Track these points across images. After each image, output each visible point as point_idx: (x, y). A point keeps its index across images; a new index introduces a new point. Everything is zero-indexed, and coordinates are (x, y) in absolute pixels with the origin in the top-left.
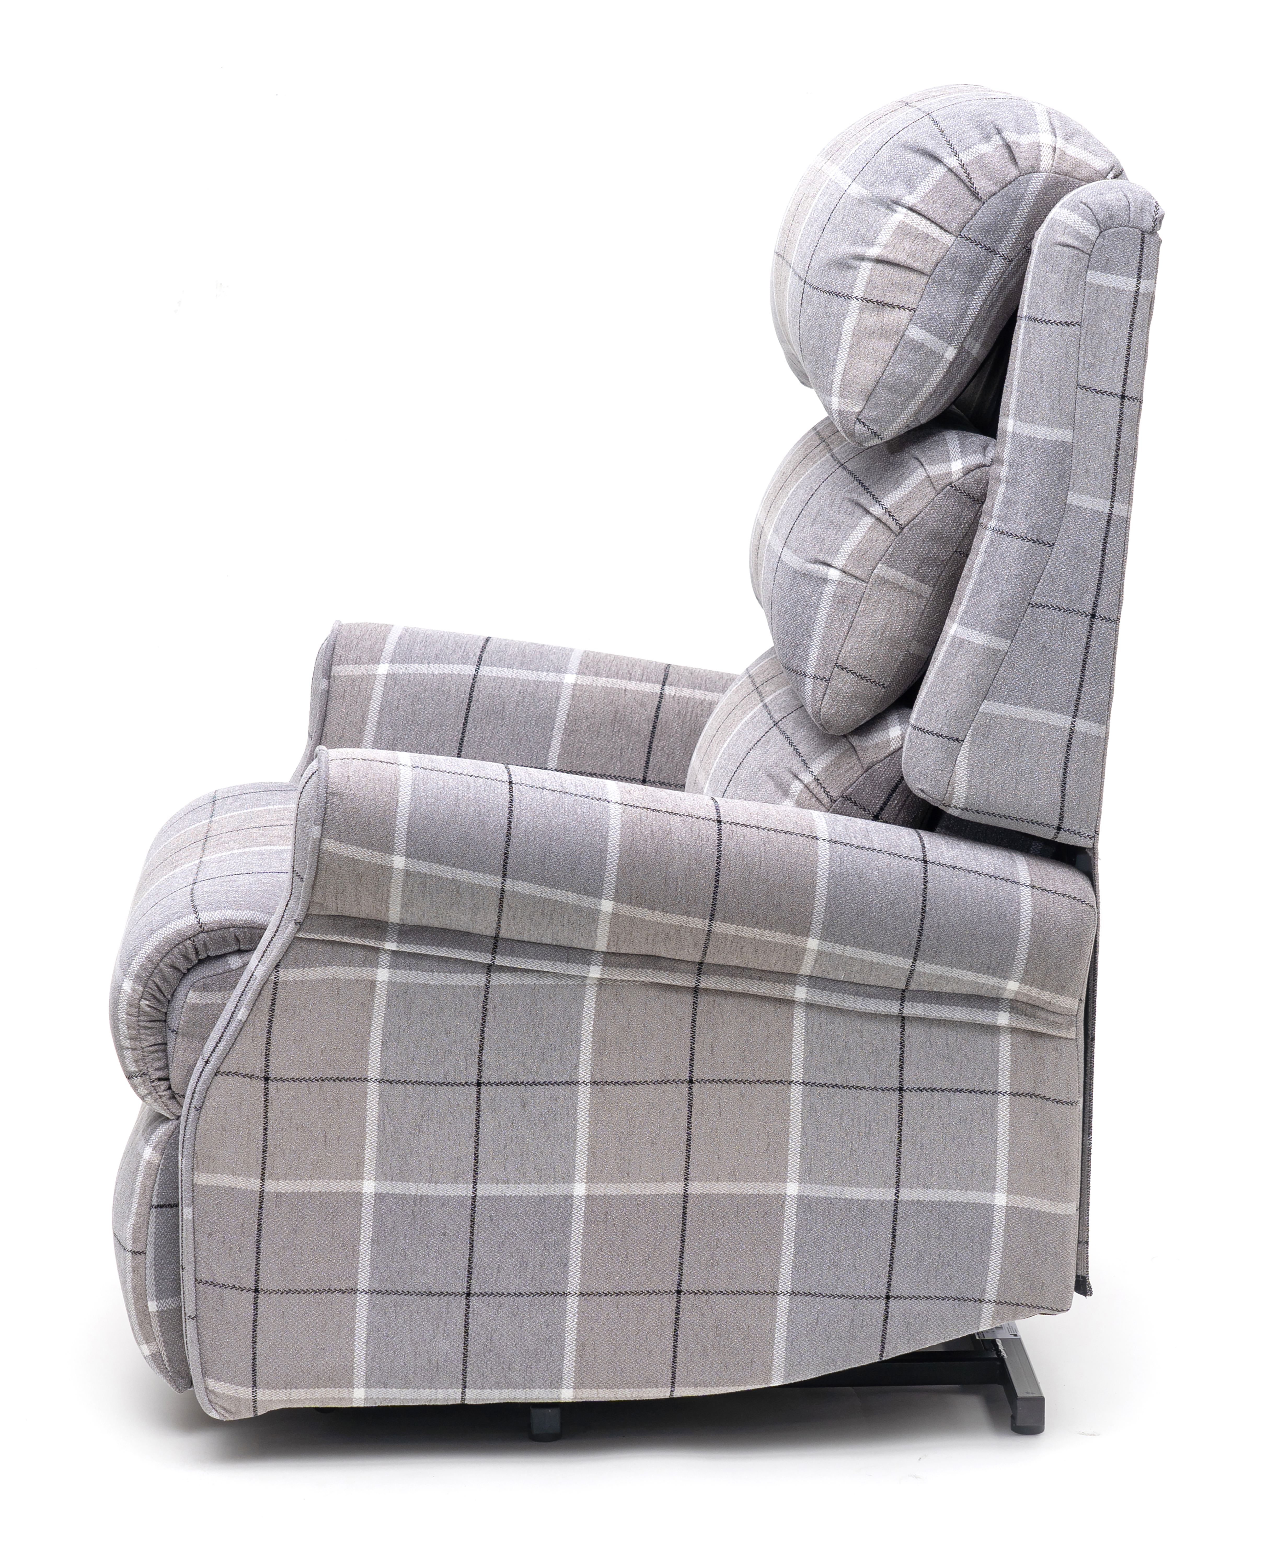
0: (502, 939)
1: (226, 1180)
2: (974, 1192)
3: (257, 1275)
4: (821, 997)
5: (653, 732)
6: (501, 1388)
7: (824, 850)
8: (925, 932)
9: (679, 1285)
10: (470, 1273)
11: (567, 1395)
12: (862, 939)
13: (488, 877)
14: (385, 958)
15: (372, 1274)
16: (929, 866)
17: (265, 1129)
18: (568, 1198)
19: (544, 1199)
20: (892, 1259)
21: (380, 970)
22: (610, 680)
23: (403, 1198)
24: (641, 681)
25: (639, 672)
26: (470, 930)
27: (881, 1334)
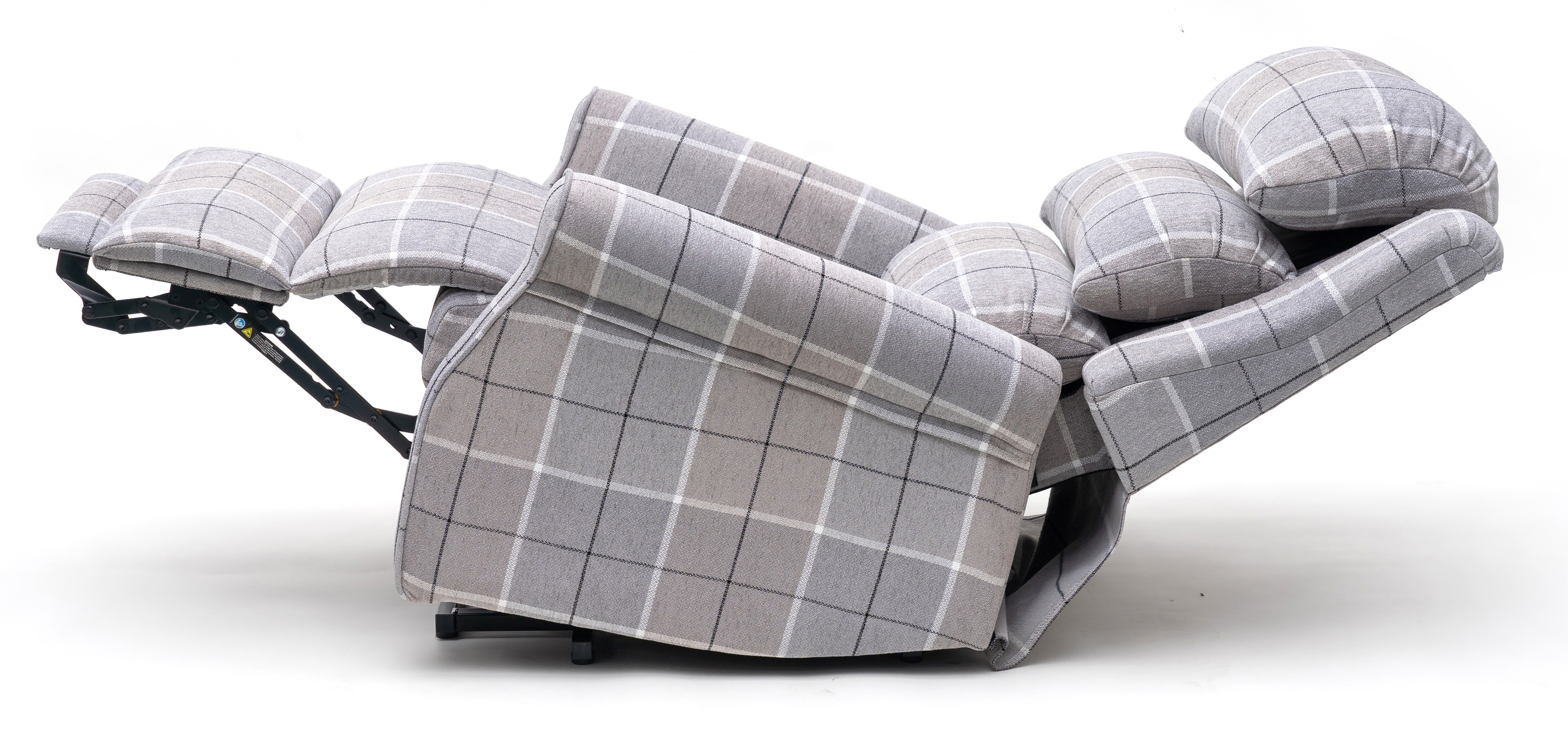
0: (662, 322)
1: (445, 444)
2: (939, 557)
3: (452, 510)
4: (865, 406)
5: (790, 206)
6: (598, 620)
7: (888, 309)
8: (944, 378)
9: (730, 577)
10: (593, 539)
11: (640, 634)
12: (901, 374)
13: (662, 279)
14: (581, 319)
15: (528, 526)
16: (956, 335)
17: (478, 415)
18: (669, 504)
19: (653, 501)
20: (875, 590)
21: (576, 326)
22: (769, 165)
23: (559, 480)
24: (789, 170)
25: (790, 163)
26: (642, 312)
27: (857, 638)
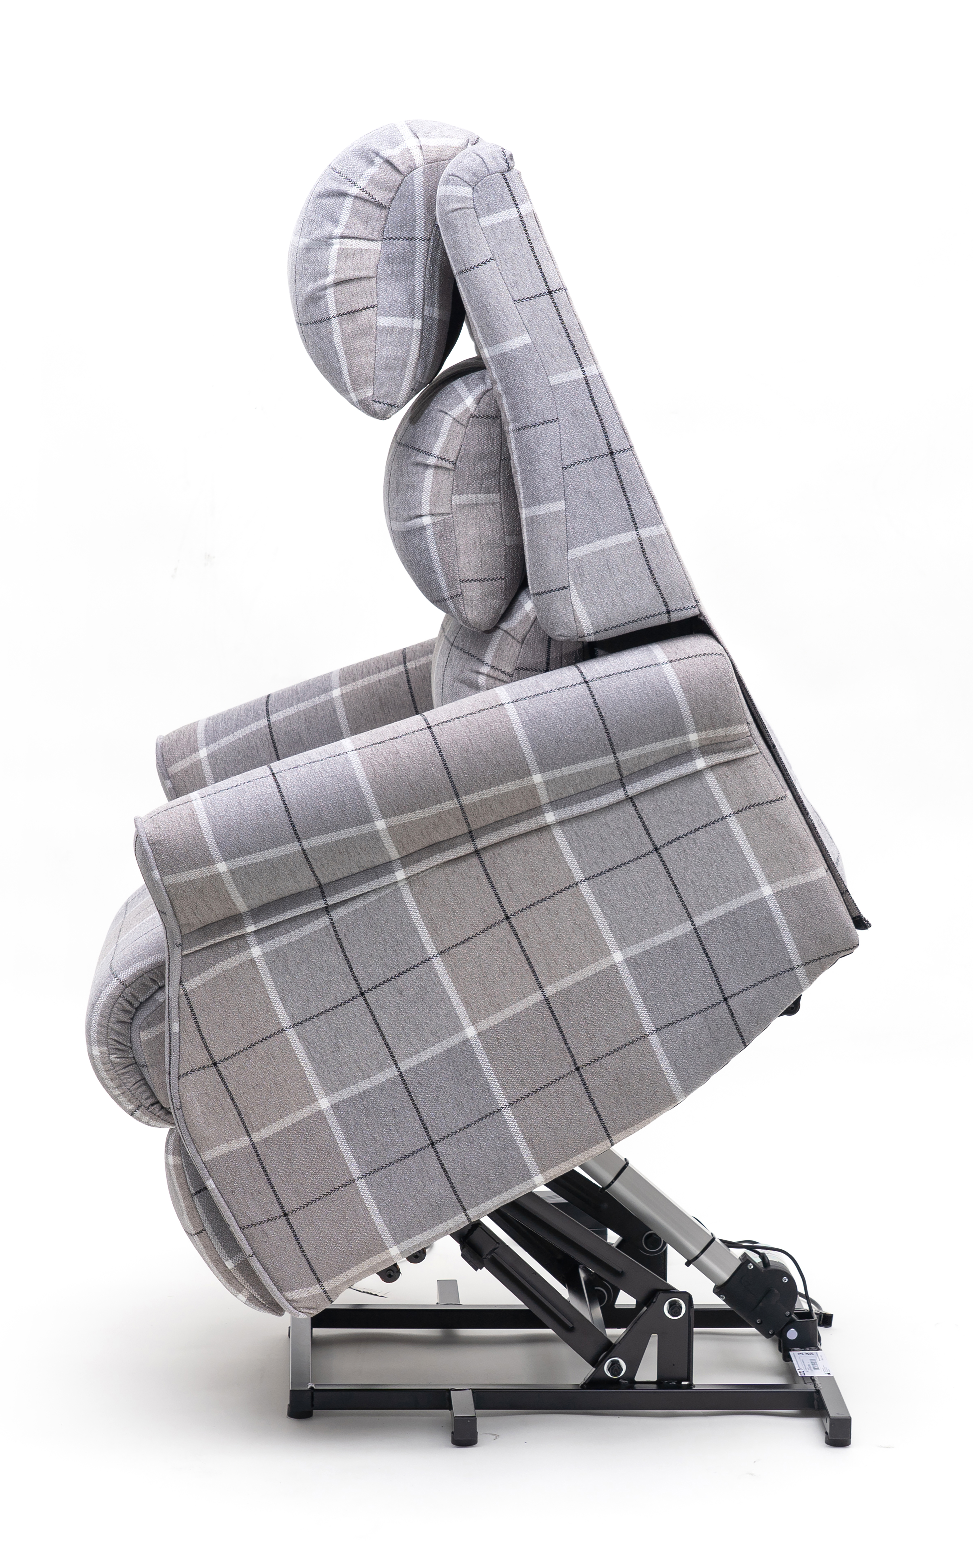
0: (325, 885)
2: (746, 895)
3: (280, 1203)
4: (567, 813)
5: (413, 700)
6: (491, 1198)
7: (511, 710)
8: (610, 731)
9: (575, 1064)
10: (426, 1128)
11: (539, 1180)
13: (288, 846)
14: (252, 940)
15: (358, 1163)
16: (590, 684)
17: (232, 1099)
18: (466, 1042)
19: (449, 1051)
20: (714, 971)
21: (253, 949)
22: (365, 679)
23: (352, 1099)
24: (388, 669)
25: (384, 664)
26: (299, 890)
27: (735, 1027)
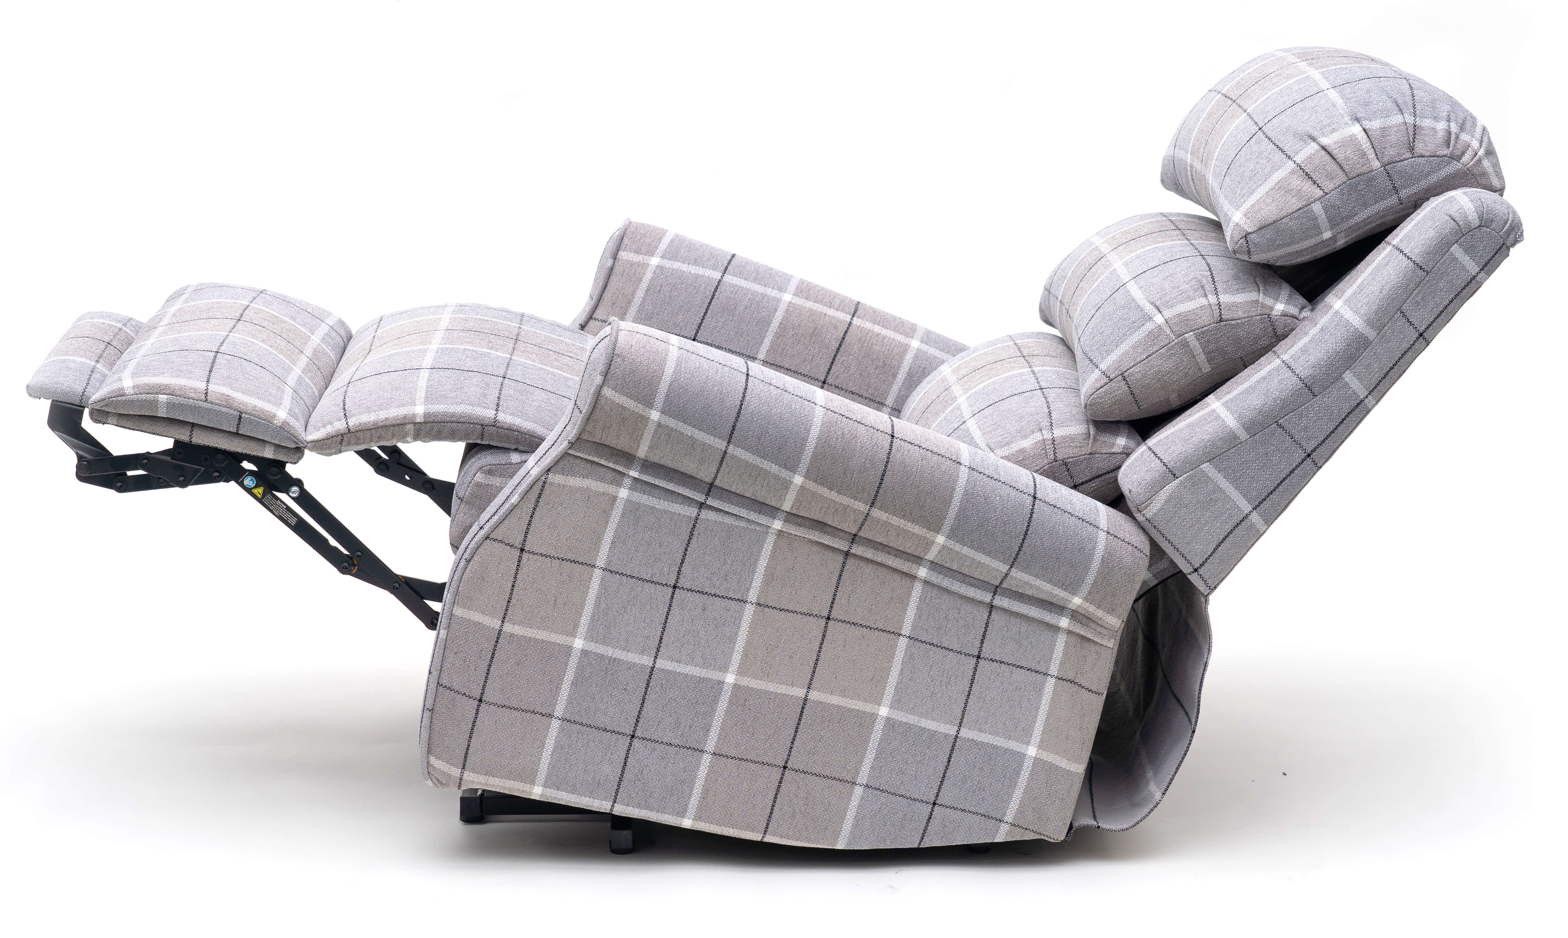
0: (716, 486)
1: (477, 617)
2: (1014, 742)
3: (483, 689)
4: (936, 579)
5: (838, 349)
6: (641, 808)
7: (964, 472)
8: (1023, 549)
9: (786, 762)
10: (637, 721)
11: (687, 823)
12: (977, 544)
13: (717, 441)
14: (627, 482)
15: (566, 707)
16: (1037, 502)
17: (513, 586)
18: (721, 683)
19: (704, 679)
20: (944, 777)
21: (622, 490)
22: (816, 305)
23: (602, 657)
24: (838, 310)
25: (838, 303)
26: (694, 475)
27: (923, 828)
